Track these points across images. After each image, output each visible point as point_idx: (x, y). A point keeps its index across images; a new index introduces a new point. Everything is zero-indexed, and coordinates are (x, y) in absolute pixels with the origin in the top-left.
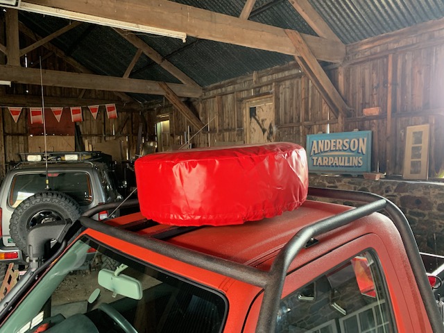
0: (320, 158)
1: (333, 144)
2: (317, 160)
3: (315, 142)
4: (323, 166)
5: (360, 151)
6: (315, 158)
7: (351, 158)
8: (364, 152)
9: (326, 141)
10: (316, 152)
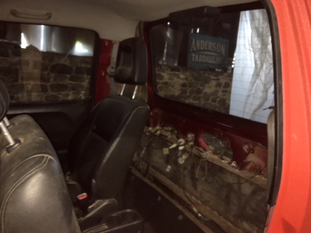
0: (197, 56)
2: (195, 57)
3: (194, 40)
4: (198, 62)
5: (221, 53)
6: (193, 55)
7: (216, 58)
8: (224, 55)
9: (202, 42)
10: (195, 49)
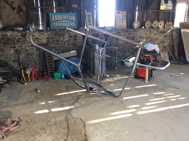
1: (62, 17)
2: (55, 24)
3: (53, 16)
4: (58, 26)
5: (73, 20)
7: (70, 23)
8: (75, 21)
9: (58, 16)
